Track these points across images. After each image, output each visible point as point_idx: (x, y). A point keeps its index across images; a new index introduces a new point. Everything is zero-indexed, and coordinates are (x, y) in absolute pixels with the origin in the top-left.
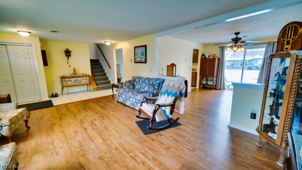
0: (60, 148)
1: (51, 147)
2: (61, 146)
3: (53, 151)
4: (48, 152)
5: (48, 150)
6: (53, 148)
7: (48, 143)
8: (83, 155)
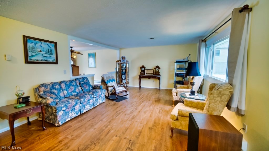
0: (158, 109)
1: (161, 111)
2: (157, 109)
3: (161, 109)
4: (163, 109)
5: (162, 110)
6: (160, 110)
7: (161, 114)
8: (153, 103)
